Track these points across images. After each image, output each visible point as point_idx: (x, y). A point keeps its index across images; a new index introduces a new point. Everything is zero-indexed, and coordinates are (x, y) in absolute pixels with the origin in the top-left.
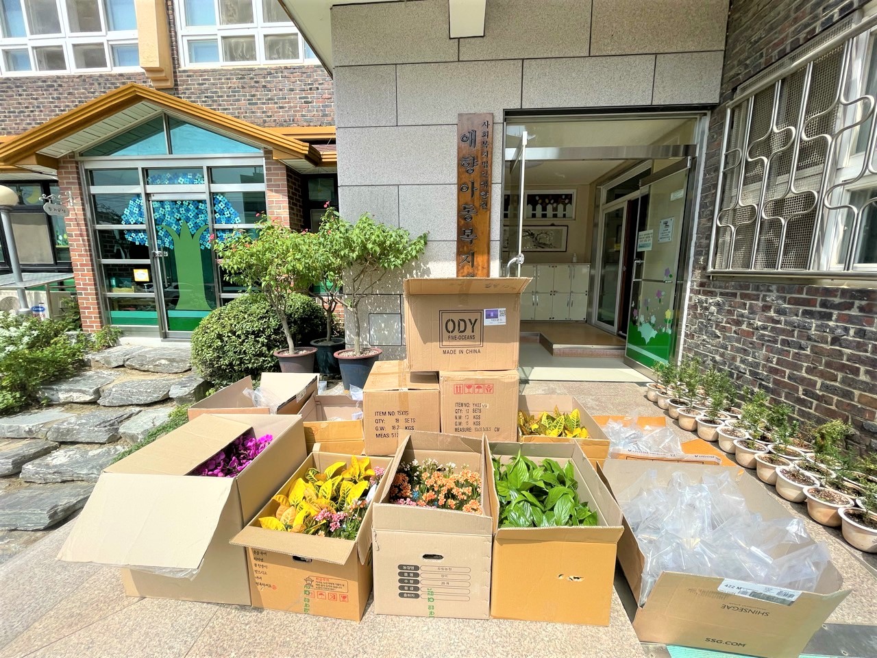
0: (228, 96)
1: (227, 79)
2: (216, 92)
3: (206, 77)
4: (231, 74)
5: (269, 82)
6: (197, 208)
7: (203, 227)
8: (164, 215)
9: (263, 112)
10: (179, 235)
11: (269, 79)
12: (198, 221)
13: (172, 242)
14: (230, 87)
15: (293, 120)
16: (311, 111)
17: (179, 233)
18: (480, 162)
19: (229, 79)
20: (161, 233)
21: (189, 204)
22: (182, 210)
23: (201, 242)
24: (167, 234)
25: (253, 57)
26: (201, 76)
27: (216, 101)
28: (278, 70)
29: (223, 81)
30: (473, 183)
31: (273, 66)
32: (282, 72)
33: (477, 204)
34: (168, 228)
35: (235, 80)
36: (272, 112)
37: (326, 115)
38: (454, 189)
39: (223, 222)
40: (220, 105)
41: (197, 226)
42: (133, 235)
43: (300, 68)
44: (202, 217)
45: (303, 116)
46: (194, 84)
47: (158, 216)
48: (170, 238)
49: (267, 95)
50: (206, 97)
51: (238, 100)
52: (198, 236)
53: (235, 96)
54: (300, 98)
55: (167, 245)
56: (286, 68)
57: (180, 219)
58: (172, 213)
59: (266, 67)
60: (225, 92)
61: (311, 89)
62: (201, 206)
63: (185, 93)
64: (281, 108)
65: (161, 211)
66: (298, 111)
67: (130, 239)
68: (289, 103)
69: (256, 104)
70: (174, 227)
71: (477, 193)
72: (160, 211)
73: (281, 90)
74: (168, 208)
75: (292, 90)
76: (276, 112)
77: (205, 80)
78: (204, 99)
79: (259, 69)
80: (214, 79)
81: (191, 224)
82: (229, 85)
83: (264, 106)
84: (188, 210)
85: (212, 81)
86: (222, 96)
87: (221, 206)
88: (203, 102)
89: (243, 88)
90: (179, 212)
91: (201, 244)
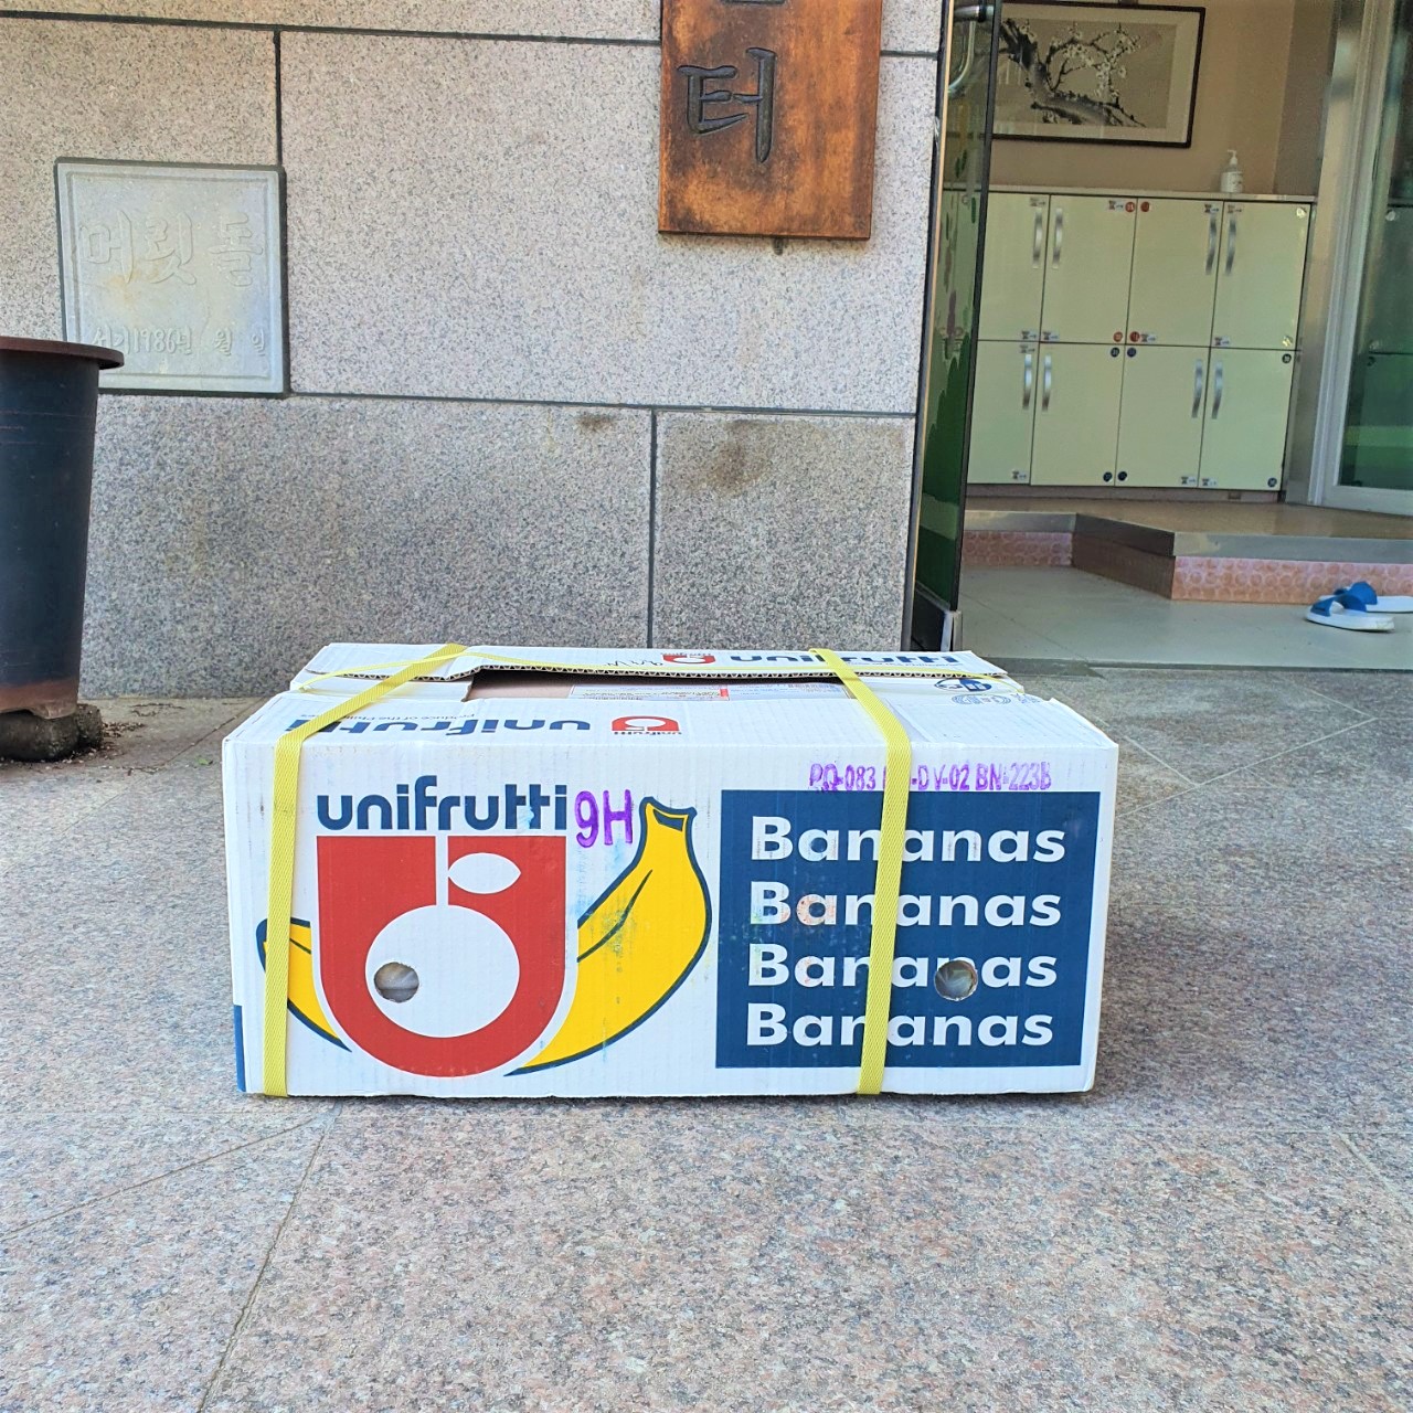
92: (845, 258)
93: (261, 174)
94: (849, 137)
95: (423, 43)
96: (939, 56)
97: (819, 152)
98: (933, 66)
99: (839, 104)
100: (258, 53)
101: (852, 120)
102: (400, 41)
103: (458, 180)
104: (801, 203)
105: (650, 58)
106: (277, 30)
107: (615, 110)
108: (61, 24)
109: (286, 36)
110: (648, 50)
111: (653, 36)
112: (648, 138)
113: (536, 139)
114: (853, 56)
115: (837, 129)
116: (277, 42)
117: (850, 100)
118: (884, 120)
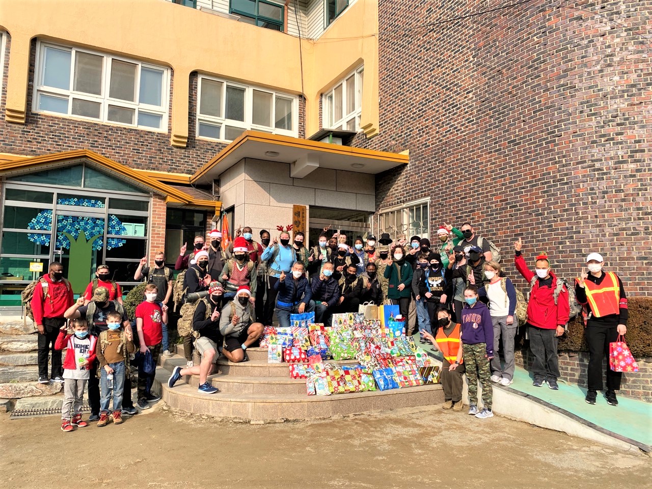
0: (73, 138)
1: (75, 127)
2: (64, 134)
3: (56, 122)
4: (79, 124)
5: (110, 135)
6: (95, 223)
7: (97, 235)
8: (66, 225)
9: (102, 154)
10: (76, 240)
11: (110, 133)
12: (94, 231)
13: (69, 244)
14: (77, 133)
15: (126, 162)
16: (140, 159)
17: (76, 238)
19: (77, 127)
20: (61, 238)
21: (88, 219)
22: (82, 223)
23: (94, 245)
24: (66, 239)
25: (98, 116)
26: (52, 120)
27: (63, 140)
28: (118, 129)
29: (71, 127)
31: (115, 126)
32: (121, 130)
34: (68, 235)
35: (81, 129)
36: (109, 155)
37: (152, 163)
39: (113, 233)
40: (66, 143)
41: (92, 235)
42: (36, 237)
43: (136, 130)
44: (97, 229)
45: (134, 161)
46: (44, 125)
47: (61, 226)
48: (68, 241)
49: (106, 143)
50: (53, 135)
51: (82, 142)
52: (92, 240)
53: (80, 139)
54: (134, 149)
55: (64, 245)
56: (125, 128)
57: (79, 229)
58: (72, 225)
59: (109, 125)
60: (72, 135)
61: (142, 145)
62: (98, 222)
63: (35, 130)
64: (117, 153)
65: (65, 222)
66: (131, 157)
67: (32, 240)
68: (124, 150)
69: (98, 147)
70: (73, 234)
72: (63, 223)
73: (119, 141)
74: (70, 221)
75: (127, 143)
76: (113, 155)
77: (54, 123)
78: (51, 137)
79: (102, 125)
80: (63, 125)
81: (87, 233)
82: (76, 131)
83: (104, 150)
84: (87, 223)
85: (61, 125)
86: (68, 137)
87: (114, 223)
88: (50, 138)
89: (88, 134)
90: (79, 224)
91: (93, 247)
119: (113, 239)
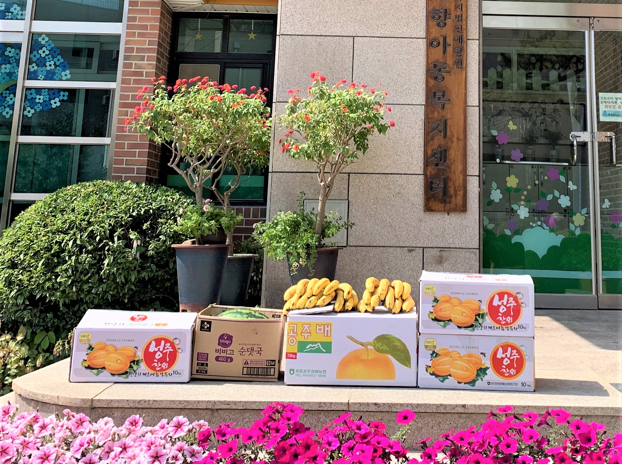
6: (3, 54)
7: (6, 83)
18: (453, 16)
30: (445, 38)
33: (450, 61)
38: (422, 44)
39: (40, 76)
62: (10, 52)
71: (450, 50)
87: (44, 52)
92: (462, 215)
93: (344, 201)
94: (461, 193)
95: (377, 175)
96: (479, 176)
97: (456, 196)
98: (478, 178)
99: (459, 186)
100: (345, 178)
101: (462, 189)
102: (373, 175)
103: (384, 202)
104: (452, 205)
105: (422, 177)
106: (349, 174)
107: (415, 187)
108: (308, 174)
109: (351, 175)
110: (421, 176)
111: (422, 173)
112: (421, 193)
113: (399, 193)
114: (461, 177)
115: (459, 191)
116: (349, 176)
117: (461, 185)
118: (468, 188)
119: (39, 90)
